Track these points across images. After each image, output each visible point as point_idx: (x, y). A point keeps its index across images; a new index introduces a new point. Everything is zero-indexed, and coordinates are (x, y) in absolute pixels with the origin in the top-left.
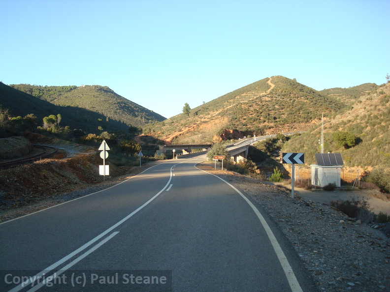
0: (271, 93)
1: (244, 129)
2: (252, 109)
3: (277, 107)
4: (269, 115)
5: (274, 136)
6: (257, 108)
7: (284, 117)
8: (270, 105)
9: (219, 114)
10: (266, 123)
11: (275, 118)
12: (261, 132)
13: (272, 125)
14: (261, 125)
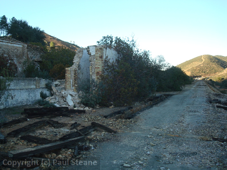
0: (203, 63)
1: (195, 75)
2: (197, 69)
3: (205, 68)
4: (203, 71)
5: (204, 78)
6: (199, 69)
7: (207, 71)
8: (203, 68)
9: (187, 71)
10: (202, 74)
11: (205, 72)
12: (200, 76)
13: (203, 74)
14: (200, 74)
